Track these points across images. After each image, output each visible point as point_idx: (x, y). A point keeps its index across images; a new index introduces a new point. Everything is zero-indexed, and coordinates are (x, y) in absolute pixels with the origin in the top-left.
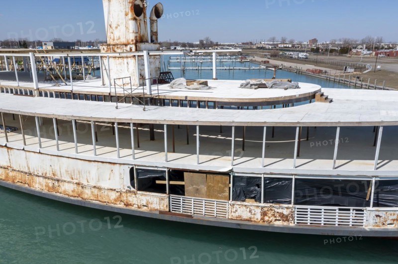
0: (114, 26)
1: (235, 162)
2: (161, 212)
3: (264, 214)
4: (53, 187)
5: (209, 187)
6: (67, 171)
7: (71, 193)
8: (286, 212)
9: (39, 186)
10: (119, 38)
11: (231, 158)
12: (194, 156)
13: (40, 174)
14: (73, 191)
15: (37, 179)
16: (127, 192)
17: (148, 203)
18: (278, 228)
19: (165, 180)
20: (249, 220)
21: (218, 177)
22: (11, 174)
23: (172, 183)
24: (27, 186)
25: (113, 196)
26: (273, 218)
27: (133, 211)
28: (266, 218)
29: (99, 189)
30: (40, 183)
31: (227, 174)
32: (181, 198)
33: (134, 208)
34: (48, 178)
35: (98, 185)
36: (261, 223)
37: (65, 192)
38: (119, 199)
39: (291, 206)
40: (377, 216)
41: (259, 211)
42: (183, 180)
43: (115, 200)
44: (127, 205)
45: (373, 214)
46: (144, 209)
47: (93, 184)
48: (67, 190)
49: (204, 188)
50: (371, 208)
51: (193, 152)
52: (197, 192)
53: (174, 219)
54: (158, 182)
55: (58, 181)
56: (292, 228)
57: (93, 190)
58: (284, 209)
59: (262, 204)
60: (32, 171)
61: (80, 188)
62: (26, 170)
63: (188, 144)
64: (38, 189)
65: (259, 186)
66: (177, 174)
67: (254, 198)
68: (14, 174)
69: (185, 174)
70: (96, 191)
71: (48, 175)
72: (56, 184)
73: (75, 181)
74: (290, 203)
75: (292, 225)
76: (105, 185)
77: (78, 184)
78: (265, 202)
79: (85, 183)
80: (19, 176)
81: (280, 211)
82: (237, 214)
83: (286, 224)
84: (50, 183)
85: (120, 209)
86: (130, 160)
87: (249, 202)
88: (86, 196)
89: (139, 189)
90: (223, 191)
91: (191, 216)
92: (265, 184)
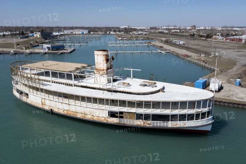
0: (99, 63)
1: (137, 110)
2: (117, 123)
3: (144, 123)
4: (84, 116)
5: (130, 116)
6: (89, 112)
7: (90, 118)
8: (149, 123)
9: (79, 116)
10: (101, 68)
11: (135, 108)
12: (126, 108)
13: (80, 112)
14: (91, 117)
15: (79, 114)
16: (107, 118)
17: (113, 121)
18: (147, 127)
19: (118, 114)
20: (140, 125)
21: (132, 114)
22: (69, 112)
23: (120, 115)
24: (75, 116)
25: (103, 119)
26: (146, 124)
27: (109, 123)
28: (145, 124)
29: (99, 117)
30: (80, 115)
31: (135, 113)
32: (122, 119)
33: (109, 122)
34: (83, 114)
35: (98, 116)
36: (143, 126)
37: (88, 118)
38: (105, 120)
39: (151, 121)
40: (172, 124)
41: (143, 122)
42: (123, 114)
43: (104, 120)
44: (107, 121)
45: (171, 123)
46: (112, 122)
47: (97, 115)
48: (89, 117)
49: (128, 117)
50: (170, 122)
51: (126, 107)
52: (127, 118)
53: (121, 125)
54: (116, 115)
55: (86, 114)
56: (151, 127)
57: (97, 117)
58: (149, 122)
59: (144, 121)
60: (77, 111)
61: (93, 117)
62: (75, 111)
63: (124, 104)
64: (79, 117)
65: (143, 116)
66: (121, 113)
67: (142, 119)
68: (70, 112)
69: (124, 113)
70: (98, 117)
71: (82, 113)
72: (85, 115)
73: (91, 115)
74: (150, 120)
75: (151, 126)
76: (101, 116)
77: (92, 115)
78: (144, 120)
79: (95, 115)
80: (72, 113)
81: (148, 122)
82: (137, 123)
83: (149, 126)
84: (83, 115)
85: (105, 122)
86: (108, 109)
87: (141, 120)
88: (95, 119)
89: (111, 117)
90: (134, 117)
91: (125, 124)
92: (144, 116)
